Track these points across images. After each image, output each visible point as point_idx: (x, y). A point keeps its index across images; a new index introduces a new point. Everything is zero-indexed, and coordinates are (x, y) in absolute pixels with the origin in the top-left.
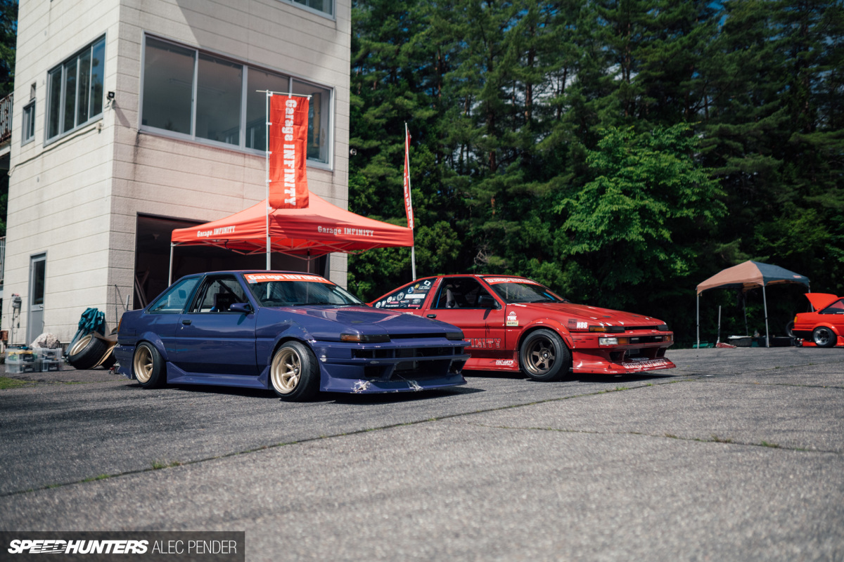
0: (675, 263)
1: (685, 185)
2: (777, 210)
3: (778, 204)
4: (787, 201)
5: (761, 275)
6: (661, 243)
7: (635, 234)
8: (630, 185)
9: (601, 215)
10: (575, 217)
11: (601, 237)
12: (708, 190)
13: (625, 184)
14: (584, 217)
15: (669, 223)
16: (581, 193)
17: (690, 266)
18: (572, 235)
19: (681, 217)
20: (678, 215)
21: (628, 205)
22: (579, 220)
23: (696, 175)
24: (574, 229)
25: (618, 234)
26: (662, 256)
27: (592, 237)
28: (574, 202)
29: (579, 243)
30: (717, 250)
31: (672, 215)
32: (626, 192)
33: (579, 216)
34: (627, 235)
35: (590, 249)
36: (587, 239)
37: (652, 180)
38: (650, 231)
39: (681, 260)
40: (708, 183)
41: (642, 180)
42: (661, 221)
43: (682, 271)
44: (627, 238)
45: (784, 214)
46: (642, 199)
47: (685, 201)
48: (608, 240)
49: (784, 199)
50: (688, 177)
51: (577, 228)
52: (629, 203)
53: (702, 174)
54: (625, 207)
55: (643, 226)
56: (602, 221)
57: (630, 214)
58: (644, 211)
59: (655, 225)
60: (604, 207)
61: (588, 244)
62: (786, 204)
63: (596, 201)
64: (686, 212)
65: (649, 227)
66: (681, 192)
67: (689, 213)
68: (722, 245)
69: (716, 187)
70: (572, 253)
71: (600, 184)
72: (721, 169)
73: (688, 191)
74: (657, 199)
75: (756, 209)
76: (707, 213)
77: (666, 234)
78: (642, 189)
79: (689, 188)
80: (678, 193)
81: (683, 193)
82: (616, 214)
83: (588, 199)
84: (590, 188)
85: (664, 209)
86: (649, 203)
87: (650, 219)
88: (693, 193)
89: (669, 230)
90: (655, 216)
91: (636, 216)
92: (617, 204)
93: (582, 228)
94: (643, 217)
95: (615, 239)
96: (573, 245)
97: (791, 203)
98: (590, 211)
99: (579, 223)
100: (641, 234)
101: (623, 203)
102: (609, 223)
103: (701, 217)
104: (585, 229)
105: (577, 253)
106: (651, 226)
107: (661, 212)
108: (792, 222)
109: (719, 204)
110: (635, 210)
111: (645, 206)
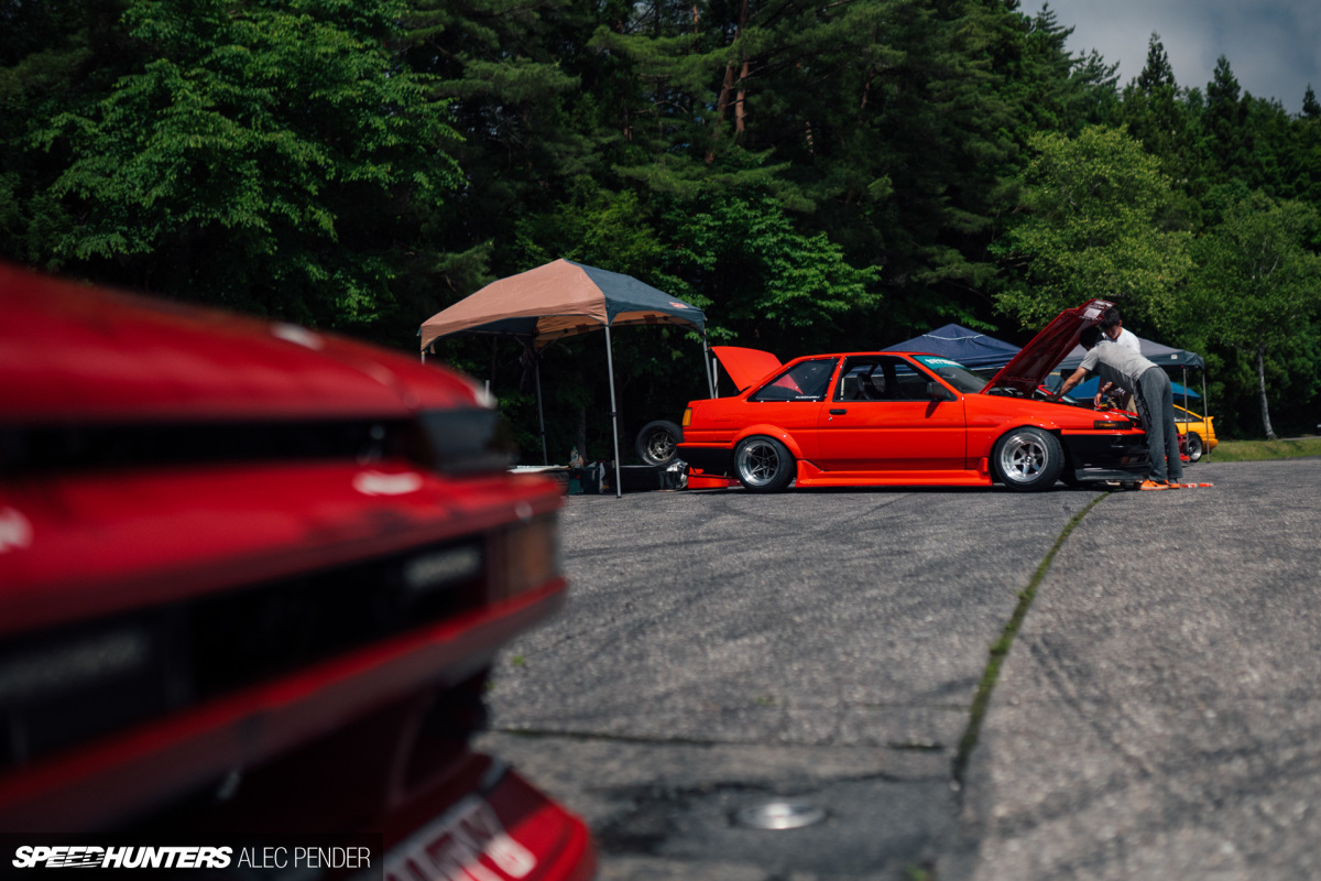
0: (344, 292)
1: (371, 109)
2: (559, 189)
3: (562, 178)
4: (581, 172)
5: (599, 294)
6: (312, 240)
7: (246, 210)
8: (237, 90)
9: (158, 158)
10: (90, 162)
11: (154, 216)
12: (424, 125)
13: (224, 86)
14: (114, 165)
15: (333, 195)
16: (107, 103)
17: (378, 299)
18: (82, 208)
19: (360, 181)
20: (354, 176)
21: (231, 139)
22: (101, 172)
23: (396, 86)
24: (84, 195)
25: (201, 211)
26: (315, 272)
27: (134, 216)
28: (90, 128)
29: (99, 230)
30: (440, 266)
31: (339, 174)
32: (228, 108)
33: (100, 162)
34: (225, 213)
35: (129, 246)
36: (122, 221)
37: (293, 85)
38: (285, 208)
39: (359, 286)
40: (426, 108)
41: (267, 83)
42: (312, 188)
43: (362, 310)
44: (223, 221)
45: (573, 200)
46: (266, 129)
47: (371, 146)
48: (176, 224)
49: (574, 168)
50: (378, 90)
51: (92, 190)
52: (232, 135)
53: (412, 86)
54: (222, 141)
55: (268, 194)
56: (162, 177)
57: (236, 164)
58: (271, 161)
59: (297, 196)
60: (168, 140)
61: (123, 234)
62: (578, 178)
63: (148, 124)
64: (371, 170)
65: (283, 200)
66: (361, 124)
67: (381, 172)
68: (450, 255)
69: (442, 119)
70: (80, 254)
71: (160, 80)
72: (453, 84)
73: (378, 123)
74: (304, 134)
75: (519, 185)
76: (420, 177)
77: (326, 220)
78: (267, 107)
79: (381, 114)
80: (354, 125)
81: (368, 126)
82: (198, 158)
83: (126, 120)
84: (131, 91)
85: (321, 159)
86: (284, 138)
87: (287, 179)
88: (391, 129)
89: (332, 211)
90: (297, 175)
91: (250, 169)
92: (202, 133)
93: (109, 191)
94: (267, 175)
95: (193, 219)
96: (83, 234)
97: (590, 178)
98: (130, 149)
99: (99, 179)
100: (261, 213)
101: (218, 131)
102: (179, 180)
103: (406, 187)
104: (115, 196)
105: (96, 255)
106: (288, 199)
107: (313, 164)
108: (592, 216)
109: (445, 161)
110: (250, 156)
111: (274, 145)
